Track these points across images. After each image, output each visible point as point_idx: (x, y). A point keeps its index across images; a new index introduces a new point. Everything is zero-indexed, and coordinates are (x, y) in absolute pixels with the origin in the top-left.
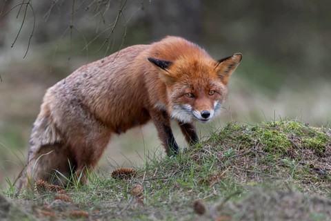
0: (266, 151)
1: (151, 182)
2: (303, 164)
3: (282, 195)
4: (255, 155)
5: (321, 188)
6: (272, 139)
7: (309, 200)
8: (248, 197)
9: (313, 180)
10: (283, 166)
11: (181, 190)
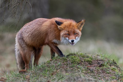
0: (72, 63)
1: (33, 74)
2: (85, 67)
3: (78, 78)
4: (68, 65)
5: (91, 75)
6: (74, 59)
7: (87, 80)
8: (66, 79)
9: (88, 73)
10: (78, 68)
11: (43, 77)
